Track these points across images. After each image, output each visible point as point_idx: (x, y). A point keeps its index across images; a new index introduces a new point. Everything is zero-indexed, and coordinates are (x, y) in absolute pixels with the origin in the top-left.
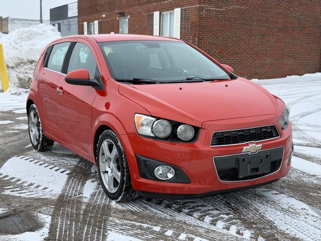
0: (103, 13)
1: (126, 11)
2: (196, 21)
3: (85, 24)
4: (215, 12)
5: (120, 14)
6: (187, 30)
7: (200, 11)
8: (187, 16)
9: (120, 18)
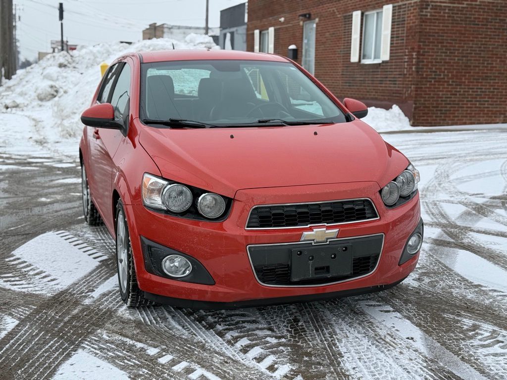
0: (282, 15)
1: (313, 11)
2: (416, 26)
3: (257, 32)
4: (449, 10)
5: (304, 15)
6: (401, 40)
7: (421, 9)
8: (401, 16)
9: (305, 23)
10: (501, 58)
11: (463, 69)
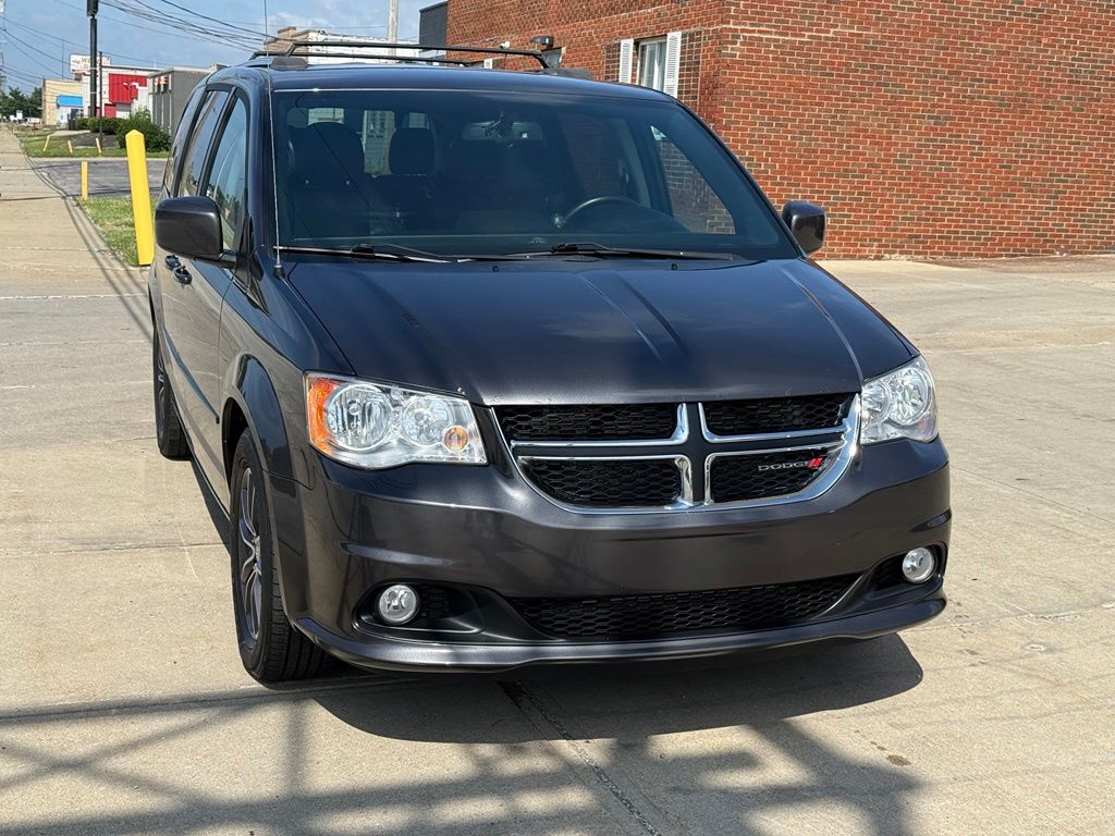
2: (715, 74)
4: (776, 46)
7: (724, 43)
10: (874, 137)
11: (801, 156)
